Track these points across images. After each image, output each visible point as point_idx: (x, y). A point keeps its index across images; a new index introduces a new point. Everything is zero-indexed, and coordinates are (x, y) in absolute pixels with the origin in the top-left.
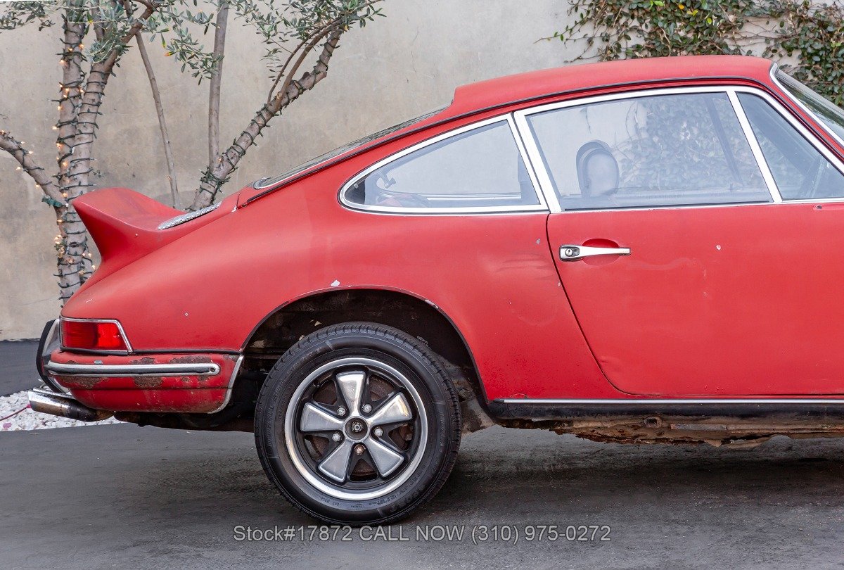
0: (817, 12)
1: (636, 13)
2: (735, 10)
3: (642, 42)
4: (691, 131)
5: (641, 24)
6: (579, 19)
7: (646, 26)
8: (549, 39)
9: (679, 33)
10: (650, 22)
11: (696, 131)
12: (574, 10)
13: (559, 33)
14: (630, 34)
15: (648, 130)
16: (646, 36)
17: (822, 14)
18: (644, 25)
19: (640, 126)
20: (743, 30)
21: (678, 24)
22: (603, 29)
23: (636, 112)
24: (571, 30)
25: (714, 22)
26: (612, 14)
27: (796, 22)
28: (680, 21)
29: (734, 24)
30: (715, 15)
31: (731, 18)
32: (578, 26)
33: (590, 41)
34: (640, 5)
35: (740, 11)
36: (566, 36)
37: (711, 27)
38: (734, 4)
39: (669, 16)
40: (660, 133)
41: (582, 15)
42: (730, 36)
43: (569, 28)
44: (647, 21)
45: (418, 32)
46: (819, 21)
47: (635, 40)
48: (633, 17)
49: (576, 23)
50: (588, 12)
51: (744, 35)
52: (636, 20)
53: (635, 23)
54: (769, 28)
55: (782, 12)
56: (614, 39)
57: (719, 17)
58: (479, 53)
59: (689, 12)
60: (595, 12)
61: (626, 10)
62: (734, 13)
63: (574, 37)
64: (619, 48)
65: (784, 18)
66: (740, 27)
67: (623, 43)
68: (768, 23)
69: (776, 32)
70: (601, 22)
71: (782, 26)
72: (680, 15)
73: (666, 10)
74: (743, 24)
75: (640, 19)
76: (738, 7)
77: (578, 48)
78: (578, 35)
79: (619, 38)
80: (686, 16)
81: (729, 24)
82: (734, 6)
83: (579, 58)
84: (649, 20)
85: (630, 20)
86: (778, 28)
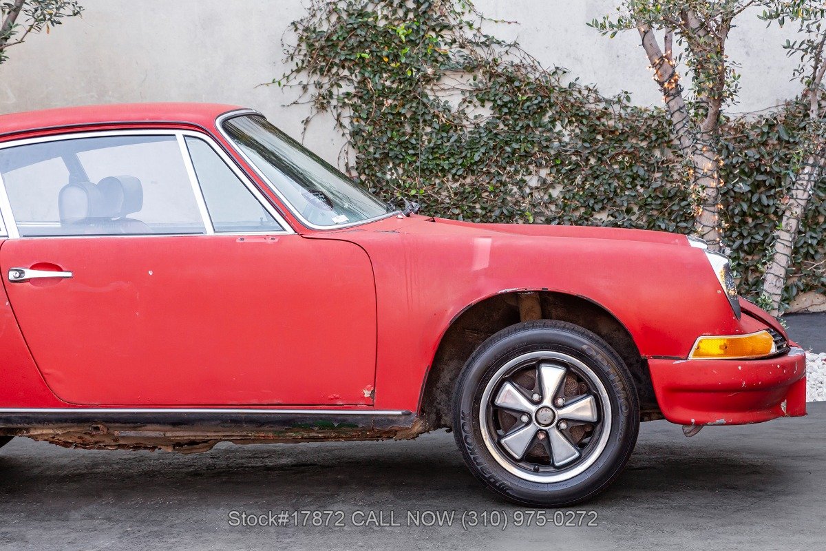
0: (506, 68)
1: (346, 64)
2: (434, 63)
3: (352, 90)
4: (396, 170)
5: (351, 74)
6: (295, 68)
7: (356, 76)
8: (267, 85)
9: (385, 83)
10: (359, 72)
11: (401, 171)
12: (290, 59)
13: (277, 80)
14: (341, 83)
15: (357, 169)
16: (356, 85)
17: (510, 70)
18: (354, 75)
19: (350, 165)
20: (440, 82)
21: (385, 75)
22: (316, 78)
23: (347, 153)
24: (288, 77)
25: (414, 74)
26: (324, 64)
27: (488, 76)
28: (386, 72)
29: (432, 77)
30: (415, 68)
31: (430, 71)
32: (295, 74)
33: (305, 88)
34: (348, 57)
35: (438, 65)
36: (284, 82)
37: (411, 79)
38: (432, 59)
39: (376, 67)
40: (367, 172)
41: (297, 64)
42: (429, 87)
43: (286, 75)
44: (357, 71)
45: (147, 75)
46: (507, 76)
47: (347, 88)
48: (343, 67)
49: (292, 72)
50: (303, 61)
51: (442, 87)
52: (346, 70)
53: (346, 72)
54: (464, 81)
55: (474, 68)
56: (327, 86)
57: (419, 70)
58: (204, 96)
59: (393, 65)
60: (309, 62)
61: (337, 61)
62: (432, 66)
63: (290, 84)
64: (331, 94)
65: (476, 73)
66: (438, 80)
67: (335, 90)
68: (462, 77)
69: (470, 85)
70: (315, 70)
71: (475, 80)
72: (385, 67)
73: (372, 62)
74: (440, 76)
75: (349, 69)
76: (437, 61)
77: (294, 93)
78: (294, 82)
79: (332, 86)
80: (390, 68)
81: (427, 77)
82: (433, 61)
83: (294, 103)
84: (358, 71)
85: (341, 70)
86: (471, 81)
